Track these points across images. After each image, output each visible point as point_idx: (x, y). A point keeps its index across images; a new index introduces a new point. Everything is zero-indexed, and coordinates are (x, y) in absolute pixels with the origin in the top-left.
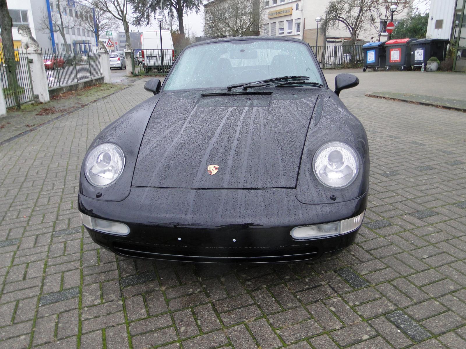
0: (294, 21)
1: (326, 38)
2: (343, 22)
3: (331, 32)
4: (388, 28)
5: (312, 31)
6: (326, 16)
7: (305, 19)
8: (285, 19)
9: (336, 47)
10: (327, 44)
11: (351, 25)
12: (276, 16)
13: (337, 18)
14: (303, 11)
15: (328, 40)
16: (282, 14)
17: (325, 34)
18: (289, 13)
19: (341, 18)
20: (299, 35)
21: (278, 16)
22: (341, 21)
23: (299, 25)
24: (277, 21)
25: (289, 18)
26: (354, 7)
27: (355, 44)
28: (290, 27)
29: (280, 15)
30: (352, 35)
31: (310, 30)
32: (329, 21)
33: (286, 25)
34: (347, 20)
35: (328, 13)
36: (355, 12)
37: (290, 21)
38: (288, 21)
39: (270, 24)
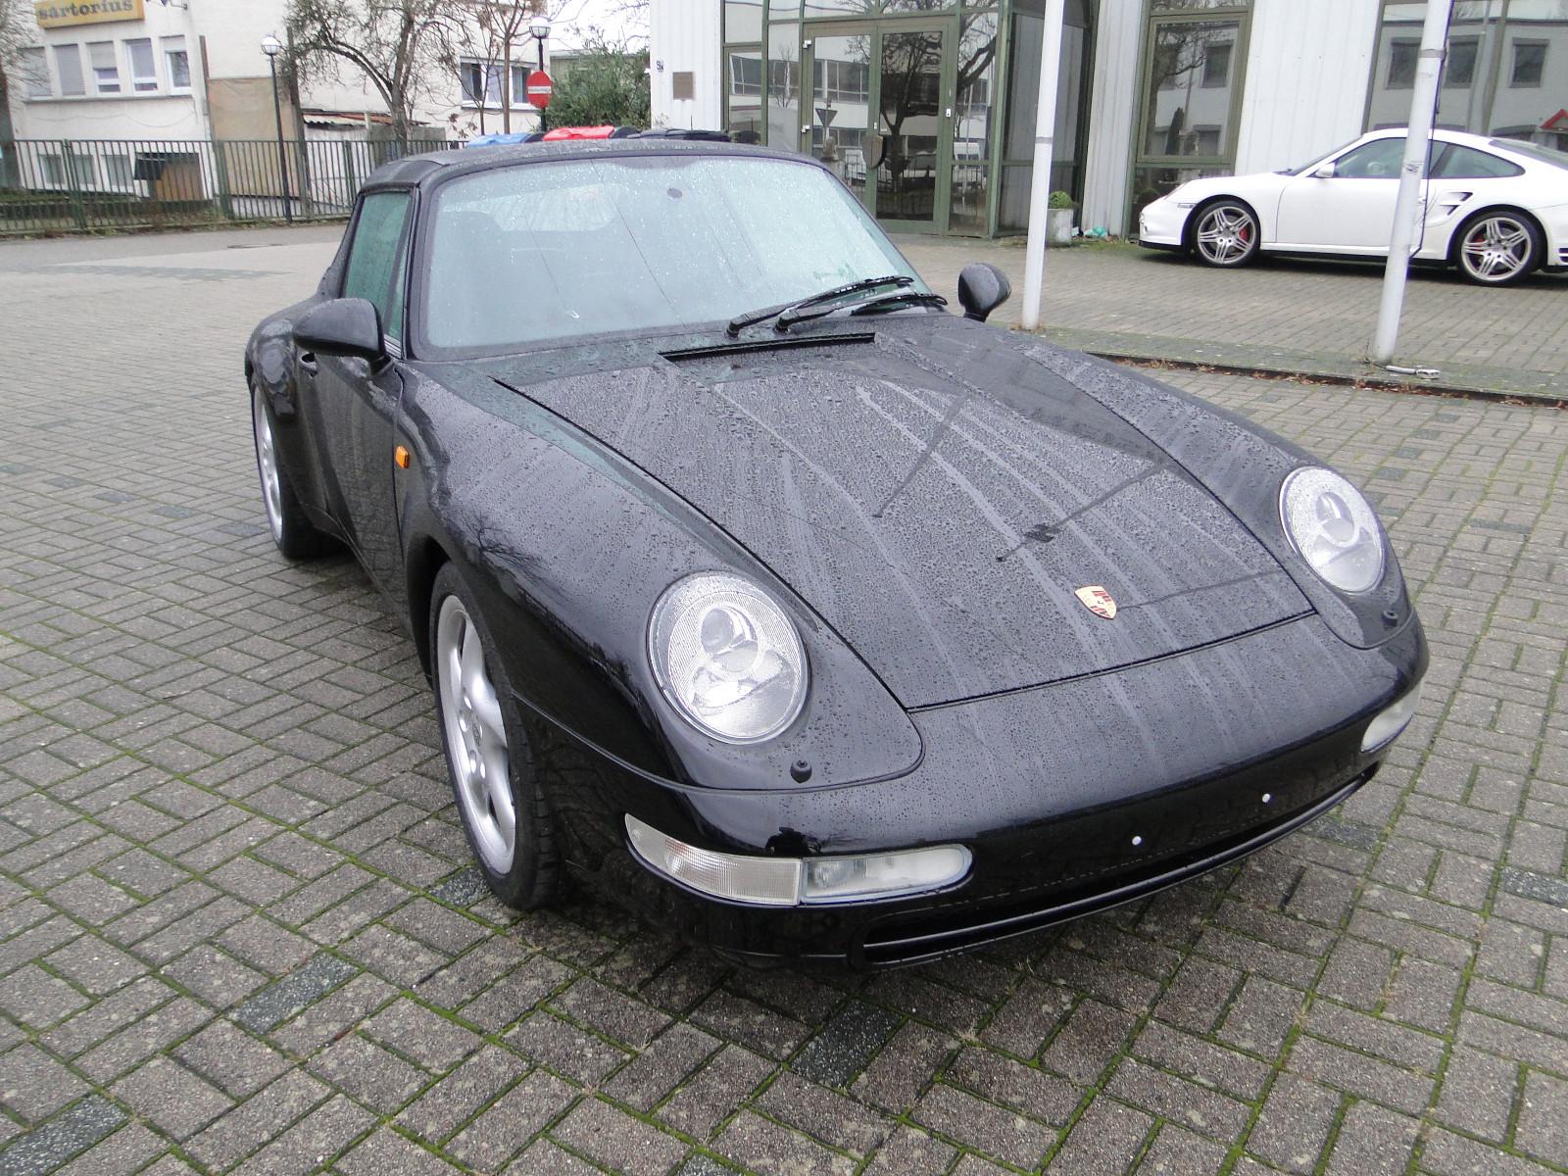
0: (156, 44)
1: (300, 112)
2: (354, 59)
3: (317, 93)
4: (534, 90)
5: (242, 86)
6: (290, 37)
7: (202, 39)
8: (119, 35)
9: (347, 145)
10: (309, 134)
11: (380, 70)
12: (71, 19)
13: (327, 42)
14: (191, 7)
15: (308, 118)
16: (100, 16)
17: (295, 100)
18: (133, 14)
19: (342, 44)
20: (188, 97)
21: (81, 19)
22: (347, 55)
23: (179, 58)
24: (81, 38)
25: (135, 33)
26: (385, 9)
27: (409, 137)
28: (144, 65)
29: (90, 18)
30: (392, 105)
31: (235, 81)
32: (302, 54)
33: (123, 58)
34: (369, 56)
35: (296, 26)
36: (390, 27)
37: (140, 45)
38: (128, 42)
39: (50, 53)
